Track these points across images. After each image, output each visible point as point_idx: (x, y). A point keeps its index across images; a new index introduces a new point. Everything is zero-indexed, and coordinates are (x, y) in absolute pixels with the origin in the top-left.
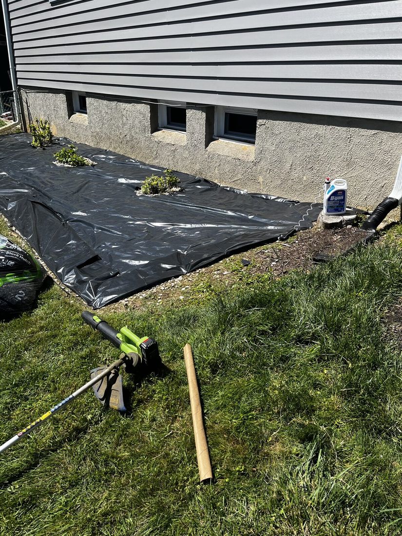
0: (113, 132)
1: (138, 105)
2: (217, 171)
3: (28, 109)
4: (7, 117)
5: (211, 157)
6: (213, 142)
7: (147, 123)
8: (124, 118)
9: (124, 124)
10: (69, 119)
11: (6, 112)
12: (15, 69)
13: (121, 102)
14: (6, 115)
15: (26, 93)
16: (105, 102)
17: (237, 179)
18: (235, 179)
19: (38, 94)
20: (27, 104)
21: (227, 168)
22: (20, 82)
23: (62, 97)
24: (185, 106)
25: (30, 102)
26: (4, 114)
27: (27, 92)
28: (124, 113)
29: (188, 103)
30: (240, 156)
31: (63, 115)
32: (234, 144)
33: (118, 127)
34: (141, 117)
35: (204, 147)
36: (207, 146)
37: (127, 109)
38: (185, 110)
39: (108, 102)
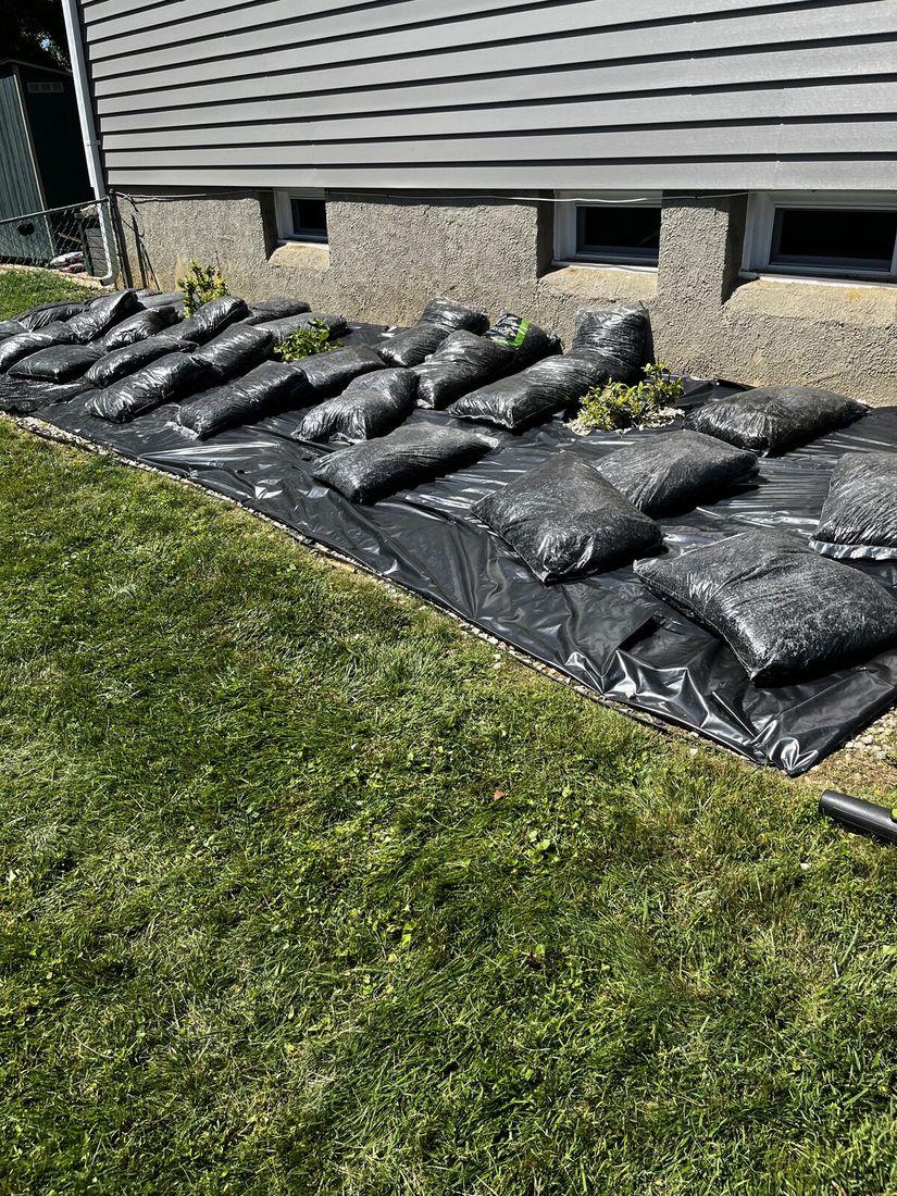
0: (410, 283)
1: (499, 208)
2: (758, 359)
3: (138, 242)
4: (67, 266)
5: (744, 324)
6: (744, 286)
7: (529, 252)
8: (450, 245)
9: (447, 260)
10: (268, 258)
11: (63, 253)
12: (100, 147)
13: (442, 206)
14: (67, 260)
15: (133, 203)
16: (389, 209)
17: (831, 374)
18: (822, 376)
19: (170, 206)
20: (136, 229)
21: (795, 349)
22: (114, 179)
23: (252, 206)
24: (657, 201)
25: (145, 225)
26: (62, 259)
27: (137, 200)
28: (452, 231)
29: (666, 192)
30: (842, 315)
31: (251, 251)
32: (816, 287)
33: (428, 268)
34: (507, 239)
35: (719, 300)
36: (726, 296)
37: (460, 221)
38: (659, 211)
39: (398, 209)
